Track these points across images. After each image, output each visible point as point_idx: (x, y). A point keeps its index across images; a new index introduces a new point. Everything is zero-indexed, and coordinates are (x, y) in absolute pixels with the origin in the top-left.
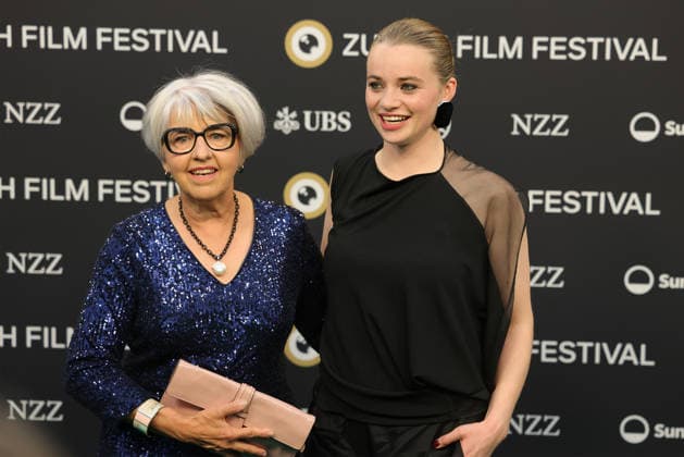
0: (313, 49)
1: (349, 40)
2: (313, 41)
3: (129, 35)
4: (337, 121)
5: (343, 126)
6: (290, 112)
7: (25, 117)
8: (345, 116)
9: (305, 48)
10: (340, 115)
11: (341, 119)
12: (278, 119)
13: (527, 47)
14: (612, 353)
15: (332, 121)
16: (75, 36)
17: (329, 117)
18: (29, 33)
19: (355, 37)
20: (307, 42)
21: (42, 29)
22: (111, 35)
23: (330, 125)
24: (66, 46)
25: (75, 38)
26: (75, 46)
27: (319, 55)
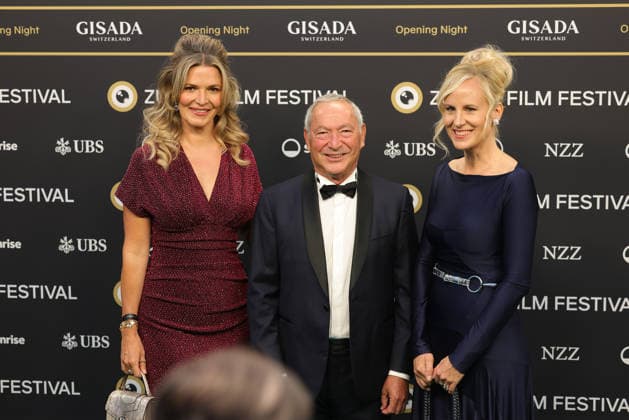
0: (410, 101)
1: (435, 94)
2: (410, 96)
3: (287, 94)
4: (426, 149)
5: (431, 152)
6: (394, 144)
8: (431, 146)
9: (405, 100)
10: (428, 145)
11: (429, 148)
12: (387, 148)
13: (555, 98)
14: (614, 305)
15: (423, 149)
17: (421, 146)
20: (406, 96)
22: (276, 94)
23: (421, 152)
24: (246, 102)
25: (252, 97)
26: (252, 102)
27: (414, 105)
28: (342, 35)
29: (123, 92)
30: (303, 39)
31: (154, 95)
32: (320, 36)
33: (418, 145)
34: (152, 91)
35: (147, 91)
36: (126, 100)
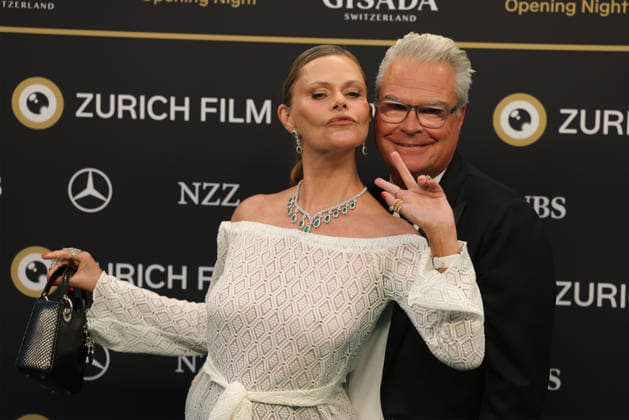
0: (525, 126)
1: (566, 116)
2: (525, 117)
4: (550, 206)
5: (558, 213)
7: (201, 198)
8: (559, 202)
9: (516, 124)
10: (554, 201)
11: (555, 205)
15: (544, 206)
16: (259, 109)
17: (542, 202)
18: (209, 105)
19: (574, 113)
20: (518, 118)
21: (223, 101)
23: (542, 211)
24: (249, 120)
25: (259, 112)
26: (258, 120)
27: (531, 132)
28: (414, 11)
29: (40, 96)
30: (347, 16)
31: (93, 101)
32: (376, 12)
33: (537, 199)
34: (89, 97)
35: (79, 95)
36: (44, 110)
